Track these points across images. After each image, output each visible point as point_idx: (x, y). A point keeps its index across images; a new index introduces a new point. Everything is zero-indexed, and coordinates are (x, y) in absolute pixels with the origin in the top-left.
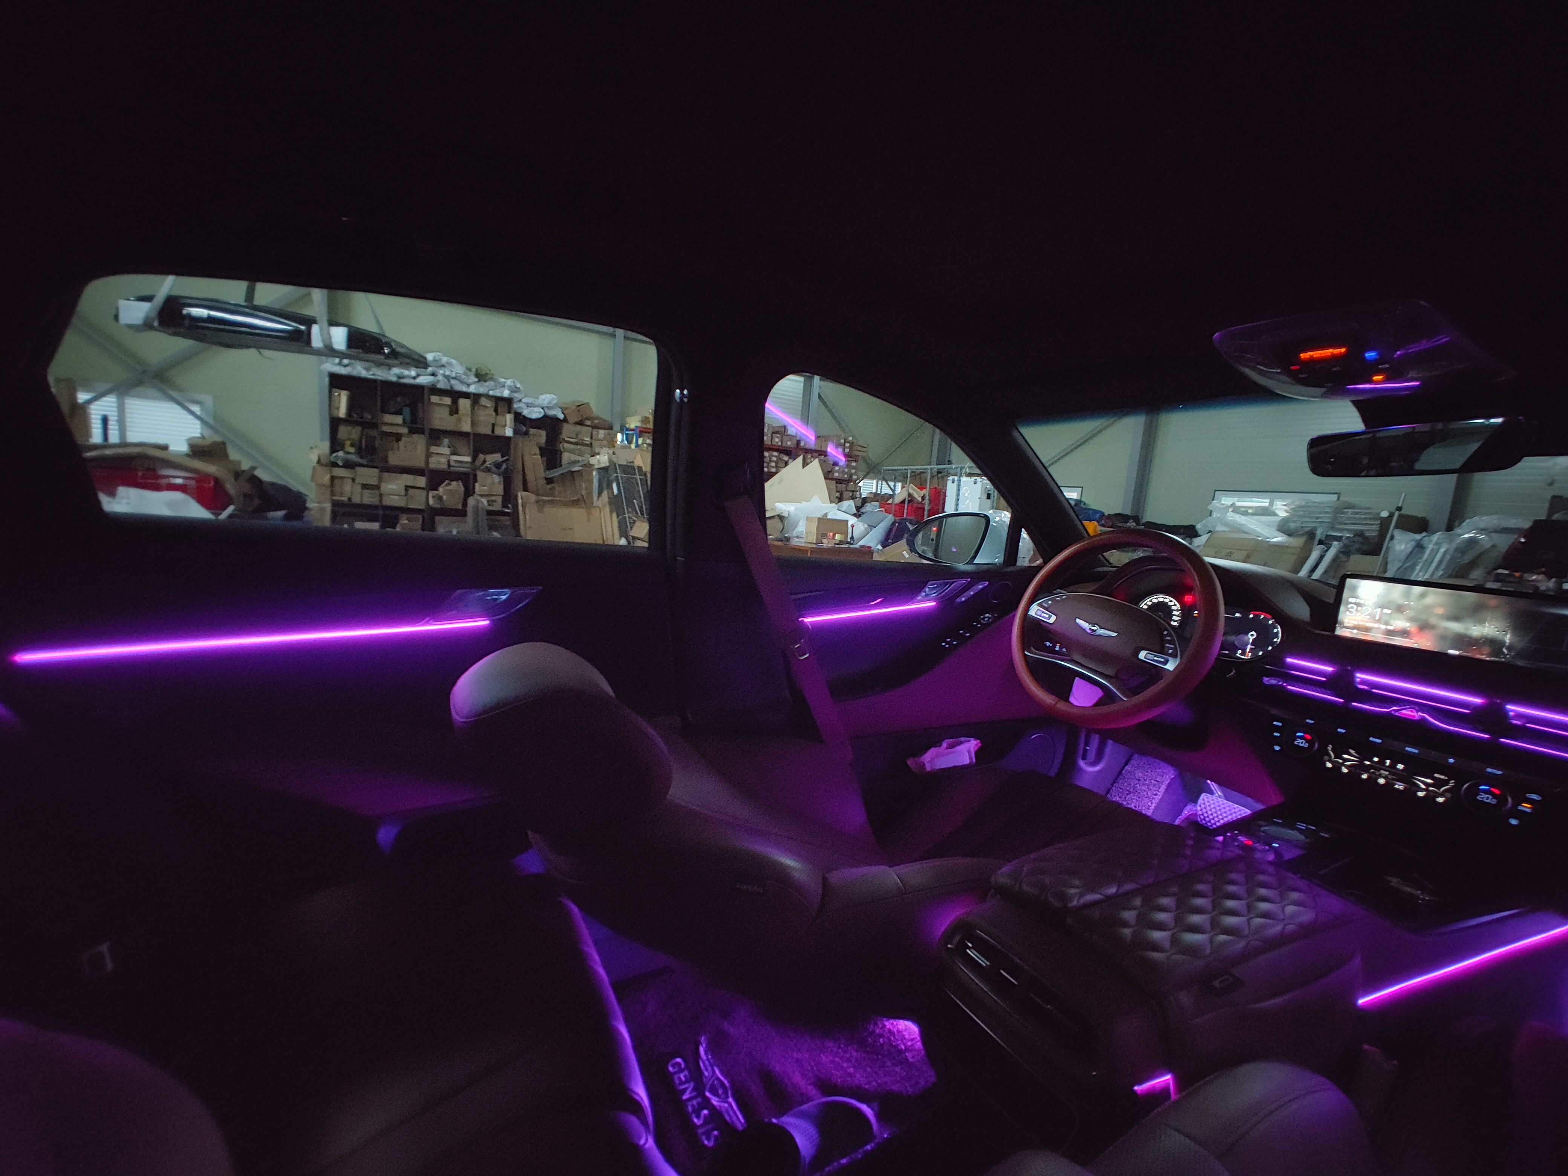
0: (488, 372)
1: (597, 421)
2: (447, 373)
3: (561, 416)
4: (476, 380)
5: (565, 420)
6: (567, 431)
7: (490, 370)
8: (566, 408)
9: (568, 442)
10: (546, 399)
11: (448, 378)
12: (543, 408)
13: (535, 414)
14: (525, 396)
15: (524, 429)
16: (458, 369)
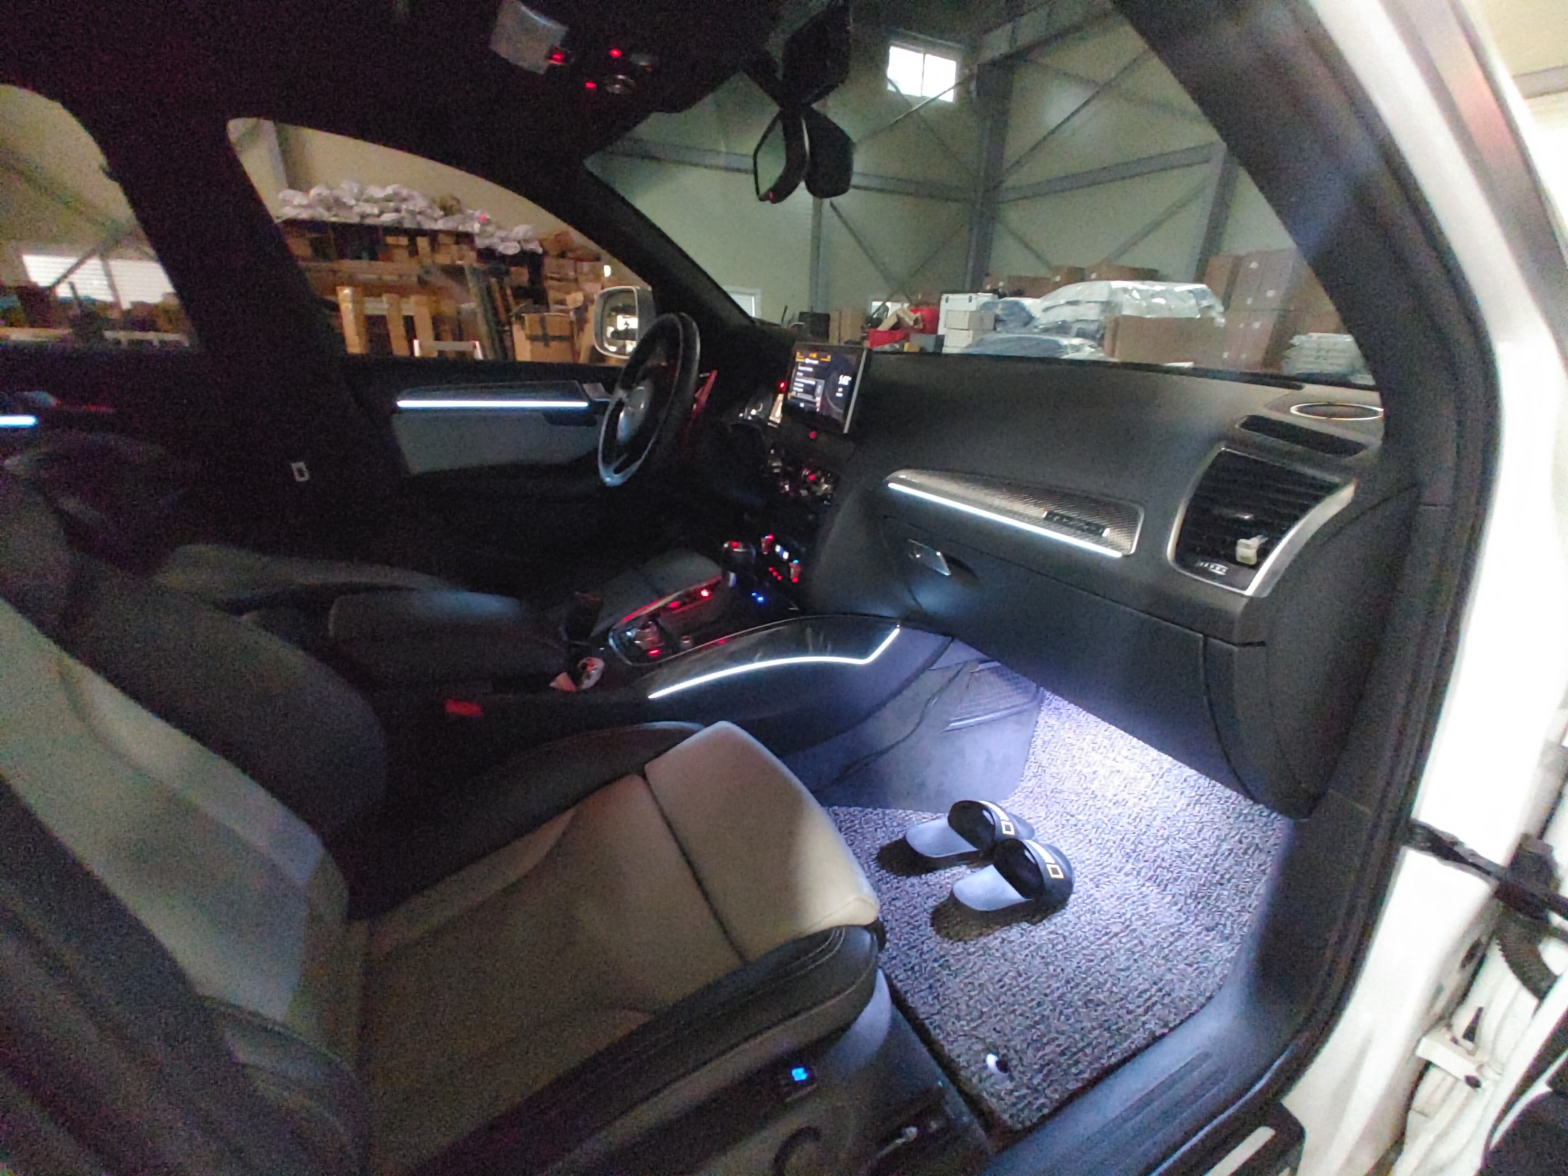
0: (454, 203)
1: (579, 253)
2: (411, 208)
3: (540, 251)
4: (442, 213)
5: (545, 253)
6: (550, 265)
7: (458, 202)
8: (545, 240)
9: (552, 278)
10: (521, 230)
11: (413, 213)
12: (519, 242)
13: (511, 249)
14: (499, 227)
15: (503, 267)
16: (420, 203)
